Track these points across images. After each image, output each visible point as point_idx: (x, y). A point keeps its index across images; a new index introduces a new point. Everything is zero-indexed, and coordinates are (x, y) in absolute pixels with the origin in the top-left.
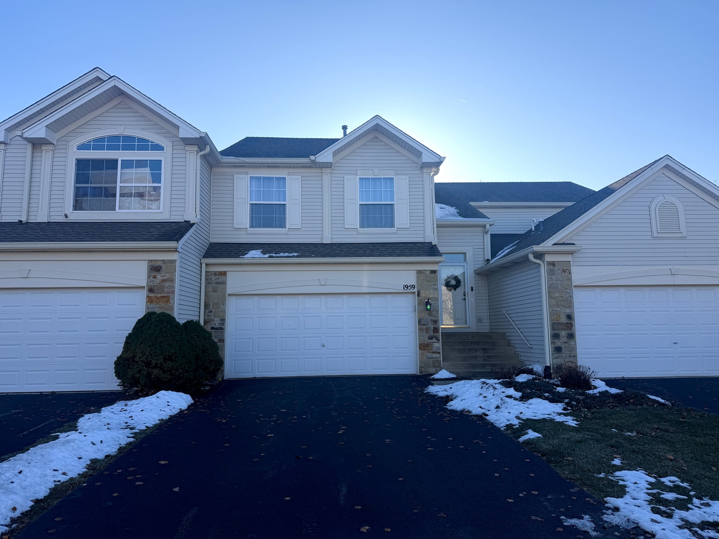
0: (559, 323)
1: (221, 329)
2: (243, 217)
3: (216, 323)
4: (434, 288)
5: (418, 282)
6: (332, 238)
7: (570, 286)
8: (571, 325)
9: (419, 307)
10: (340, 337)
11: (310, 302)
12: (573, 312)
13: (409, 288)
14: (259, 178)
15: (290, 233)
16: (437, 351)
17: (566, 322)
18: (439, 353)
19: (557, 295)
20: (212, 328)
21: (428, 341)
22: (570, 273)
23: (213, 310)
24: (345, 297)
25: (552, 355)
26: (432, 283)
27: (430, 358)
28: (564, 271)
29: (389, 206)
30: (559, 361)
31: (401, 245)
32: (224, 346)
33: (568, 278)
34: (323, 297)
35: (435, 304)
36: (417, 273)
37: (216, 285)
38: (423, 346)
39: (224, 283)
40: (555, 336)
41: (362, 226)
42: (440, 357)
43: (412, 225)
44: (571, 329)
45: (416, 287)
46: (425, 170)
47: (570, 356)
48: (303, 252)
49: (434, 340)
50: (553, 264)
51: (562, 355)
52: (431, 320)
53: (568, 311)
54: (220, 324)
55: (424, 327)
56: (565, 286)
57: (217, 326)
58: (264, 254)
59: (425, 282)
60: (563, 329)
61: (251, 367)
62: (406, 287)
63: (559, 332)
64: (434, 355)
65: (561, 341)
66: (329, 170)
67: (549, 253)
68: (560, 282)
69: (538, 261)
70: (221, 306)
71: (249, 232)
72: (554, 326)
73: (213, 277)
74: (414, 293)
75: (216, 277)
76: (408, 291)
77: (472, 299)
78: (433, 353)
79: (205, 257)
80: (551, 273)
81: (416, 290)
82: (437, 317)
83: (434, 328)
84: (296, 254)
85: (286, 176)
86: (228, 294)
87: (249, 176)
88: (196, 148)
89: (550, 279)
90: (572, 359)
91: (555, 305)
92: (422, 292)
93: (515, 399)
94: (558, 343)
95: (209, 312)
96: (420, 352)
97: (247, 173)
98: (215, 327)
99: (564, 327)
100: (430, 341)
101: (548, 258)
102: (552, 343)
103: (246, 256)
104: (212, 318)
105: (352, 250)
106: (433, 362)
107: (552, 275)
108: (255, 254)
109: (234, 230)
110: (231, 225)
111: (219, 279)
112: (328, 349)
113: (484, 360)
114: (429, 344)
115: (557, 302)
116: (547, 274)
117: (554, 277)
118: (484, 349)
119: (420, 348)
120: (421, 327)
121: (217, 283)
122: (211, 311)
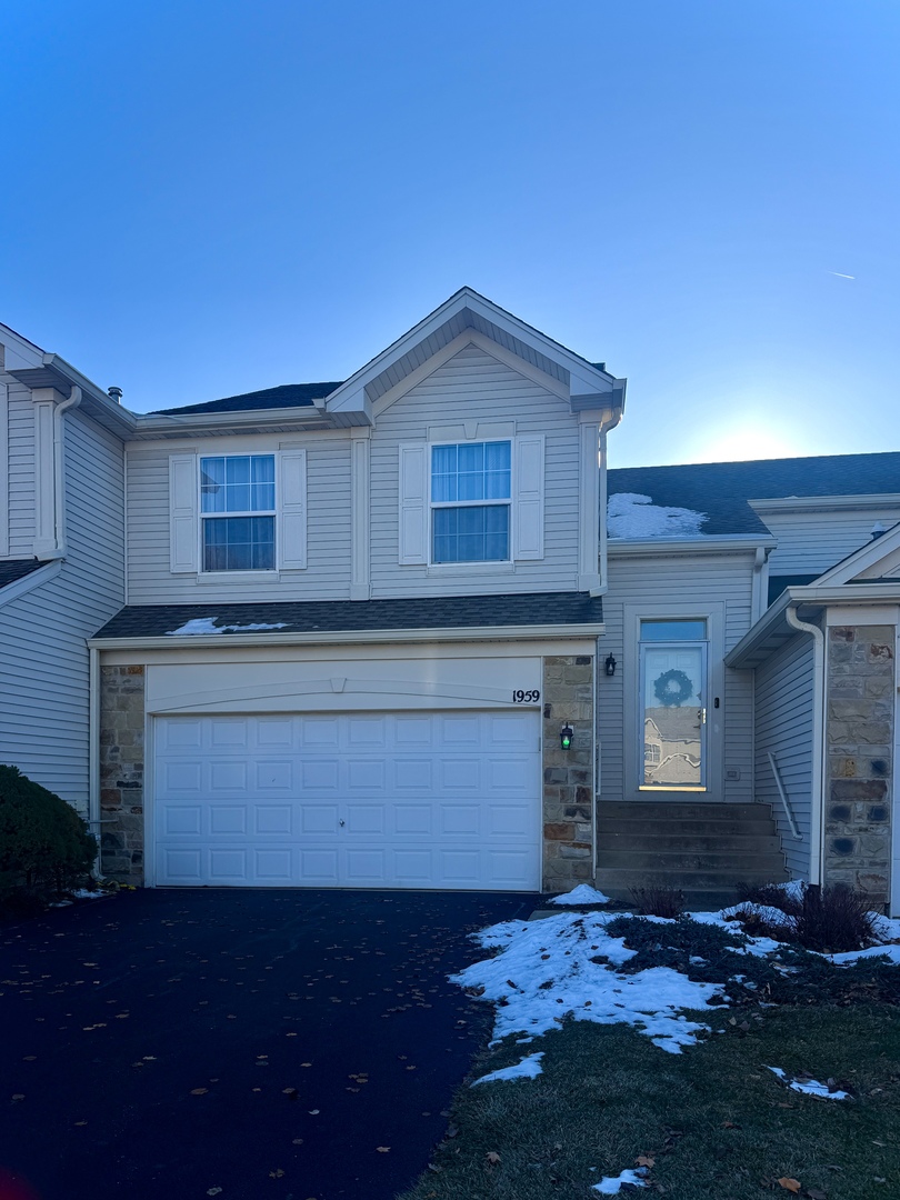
0: (851, 782)
1: (137, 785)
2: (188, 548)
3: (127, 773)
4: (582, 698)
5: (546, 684)
6: (371, 589)
7: (889, 689)
8: (883, 786)
9: (549, 741)
10: (376, 805)
11: (317, 730)
12: (890, 756)
13: (527, 698)
14: (219, 460)
15: (284, 579)
16: (584, 841)
17: (871, 779)
18: (589, 847)
19: (851, 711)
20: (120, 784)
21: (565, 818)
22: (890, 656)
23: (121, 747)
24: (390, 718)
25: (826, 859)
26: (580, 686)
27: (567, 858)
28: (875, 651)
29: (500, 510)
30: (840, 875)
31: (522, 600)
32: (142, 819)
33: (885, 667)
34: (343, 719)
35: (584, 734)
36: (546, 663)
37: (124, 695)
38: (553, 831)
39: (140, 690)
40: (838, 814)
41: (437, 558)
42: (591, 855)
43: (549, 553)
44: (880, 797)
45: (541, 695)
46: (584, 417)
47: (873, 864)
48: (299, 620)
49: (578, 817)
50: (847, 633)
51: (852, 860)
52: (574, 771)
53: (876, 752)
54: (134, 775)
55: (558, 787)
56: (875, 690)
57: (128, 779)
58: (218, 626)
59: (563, 685)
60: (859, 798)
61: (198, 864)
62: (519, 695)
63: (848, 804)
64: (578, 852)
65: (853, 827)
66: (365, 432)
67: (838, 604)
68: (861, 679)
69: (807, 627)
70: (135, 739)
71: (202, 581)
72: (837, 788)
73: (119, 679)
74: (538, 709)
75: (125, 678)
76: (523, 704)
77: (716, 726)
78: (575, 845)
79: (98, 635)
80: (839, 656)
81: (540, 703)
82: (588, 765)
83: (579, 789)
84: (280, 625)
85: (276, 453)
86: (150, 714)
87: (199, 456)
88: (49, 395)
89: (835, 672)
90: (877, 871)
91: (844, 737)
92: (555, 706)
93: (612, 967)
94: (845, 831)
95: (112, 752)
96: (547, 843)
97: (194, 451)
98: (125, 781)
99: (861, 792)
100: (569, 818)
101: (834, 619)
102: (827, 829)
103: (177, 631)
104: (119, 762)
105: (407, 613)
106: (575, 866)
107: (843, 661)
108: (198, 627)
109: (171, 577)
110: (165, 567)
111: (129, 681)
112: (351, 832)
113: (700, 866)
114: (567, 827)
115: (850, 730)
116: (829, 659)
117: (847, 667)
118: (705, 841)
119: (546, 835)
120: (550, 786)
121: (128, 690)
122: (116, 750)
